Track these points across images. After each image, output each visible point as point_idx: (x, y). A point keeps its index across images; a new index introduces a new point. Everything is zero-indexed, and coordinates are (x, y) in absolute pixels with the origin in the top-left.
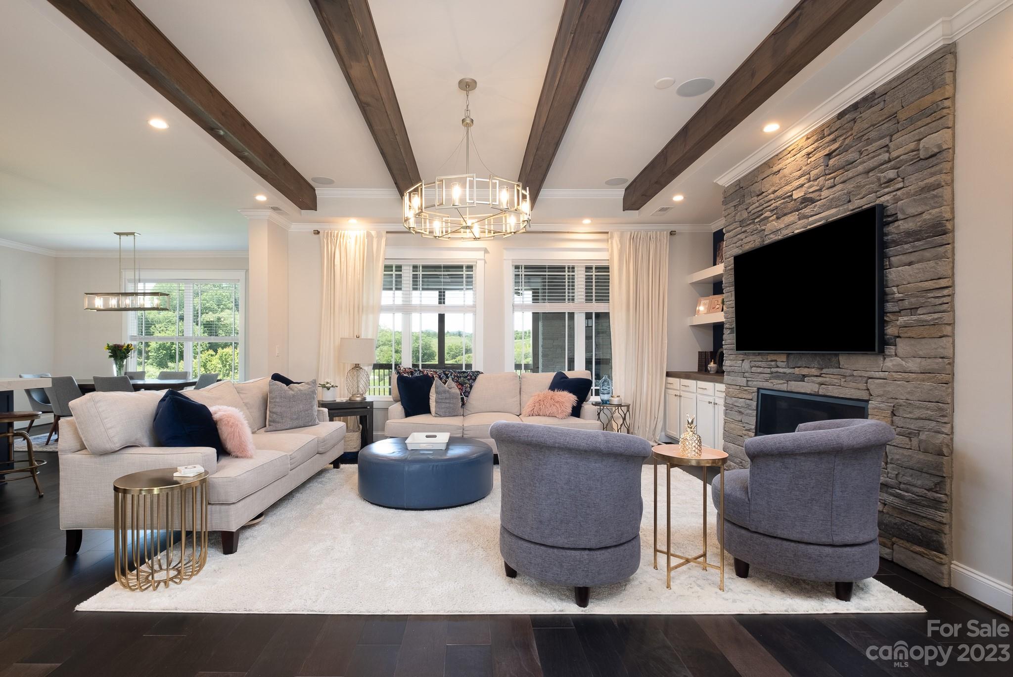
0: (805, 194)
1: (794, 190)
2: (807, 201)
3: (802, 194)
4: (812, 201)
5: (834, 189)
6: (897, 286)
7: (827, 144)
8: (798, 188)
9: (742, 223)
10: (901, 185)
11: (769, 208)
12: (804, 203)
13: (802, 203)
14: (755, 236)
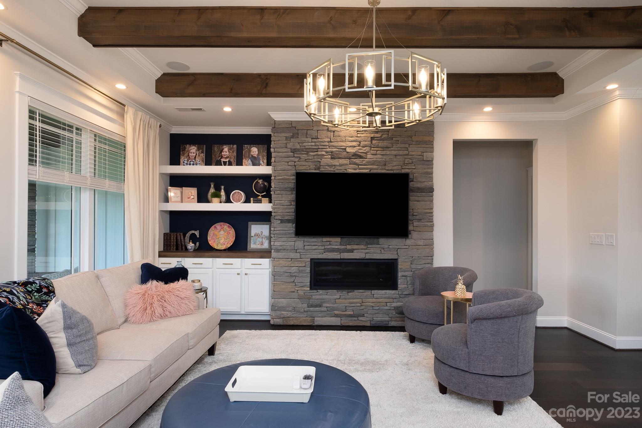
0: (356, 152)
1: (347, 147)
2: (356, 155)
3: (354, 151)
4: (361, 157)
5: (376, 156)
6: (413, 209)
7: (372, 132)
8: (350, 147)
9: (294, 151)
10: (414, 167)
11: (325, 150)
12: (354, 156)
13: (353, 156)
14: (310, 163)
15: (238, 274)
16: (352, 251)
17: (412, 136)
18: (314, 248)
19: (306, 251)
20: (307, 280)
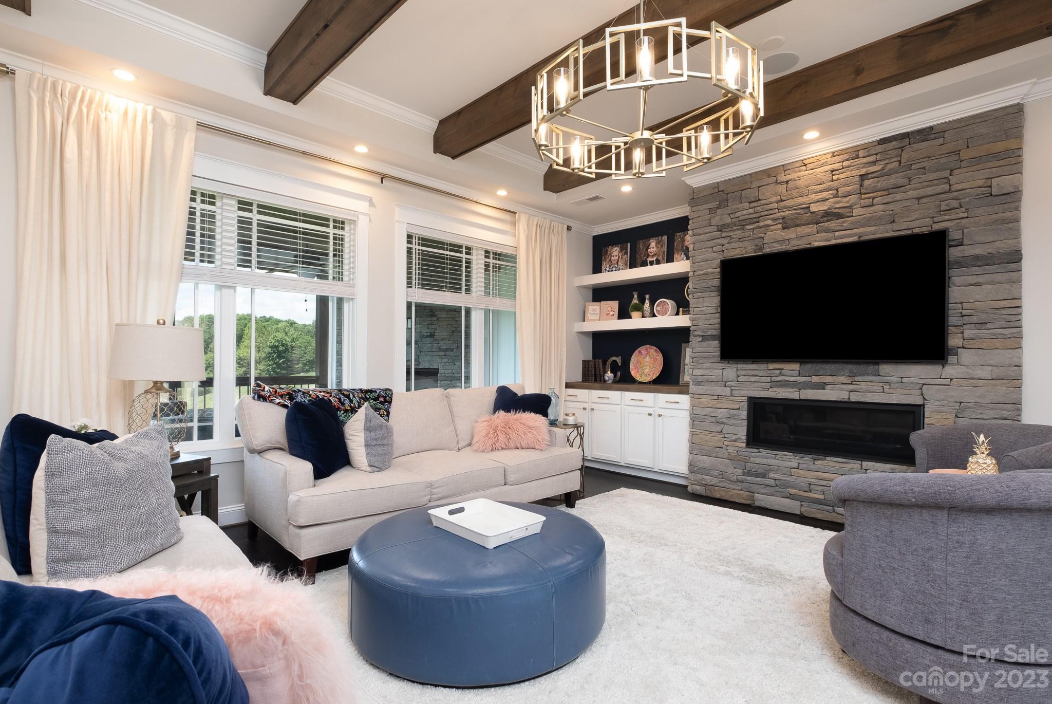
0: (829, 209)
1: (812, 203)
2: (829, 215)
3: (826, 208)
4: (839, 216)
5: (872, 208)
6: (961, 303)
7: (862, 165)
8: (818, 202)
9: (721, 228)
10: (966, 215)
11: (771, 216)
12: (826, 217)
13: (823, 217)
14: (746, 243)
15: (650, 415)
16: (822, 386)
17: (960, 151)
18: (753, 379)
19: (741, 385)
20: (742, 431)
